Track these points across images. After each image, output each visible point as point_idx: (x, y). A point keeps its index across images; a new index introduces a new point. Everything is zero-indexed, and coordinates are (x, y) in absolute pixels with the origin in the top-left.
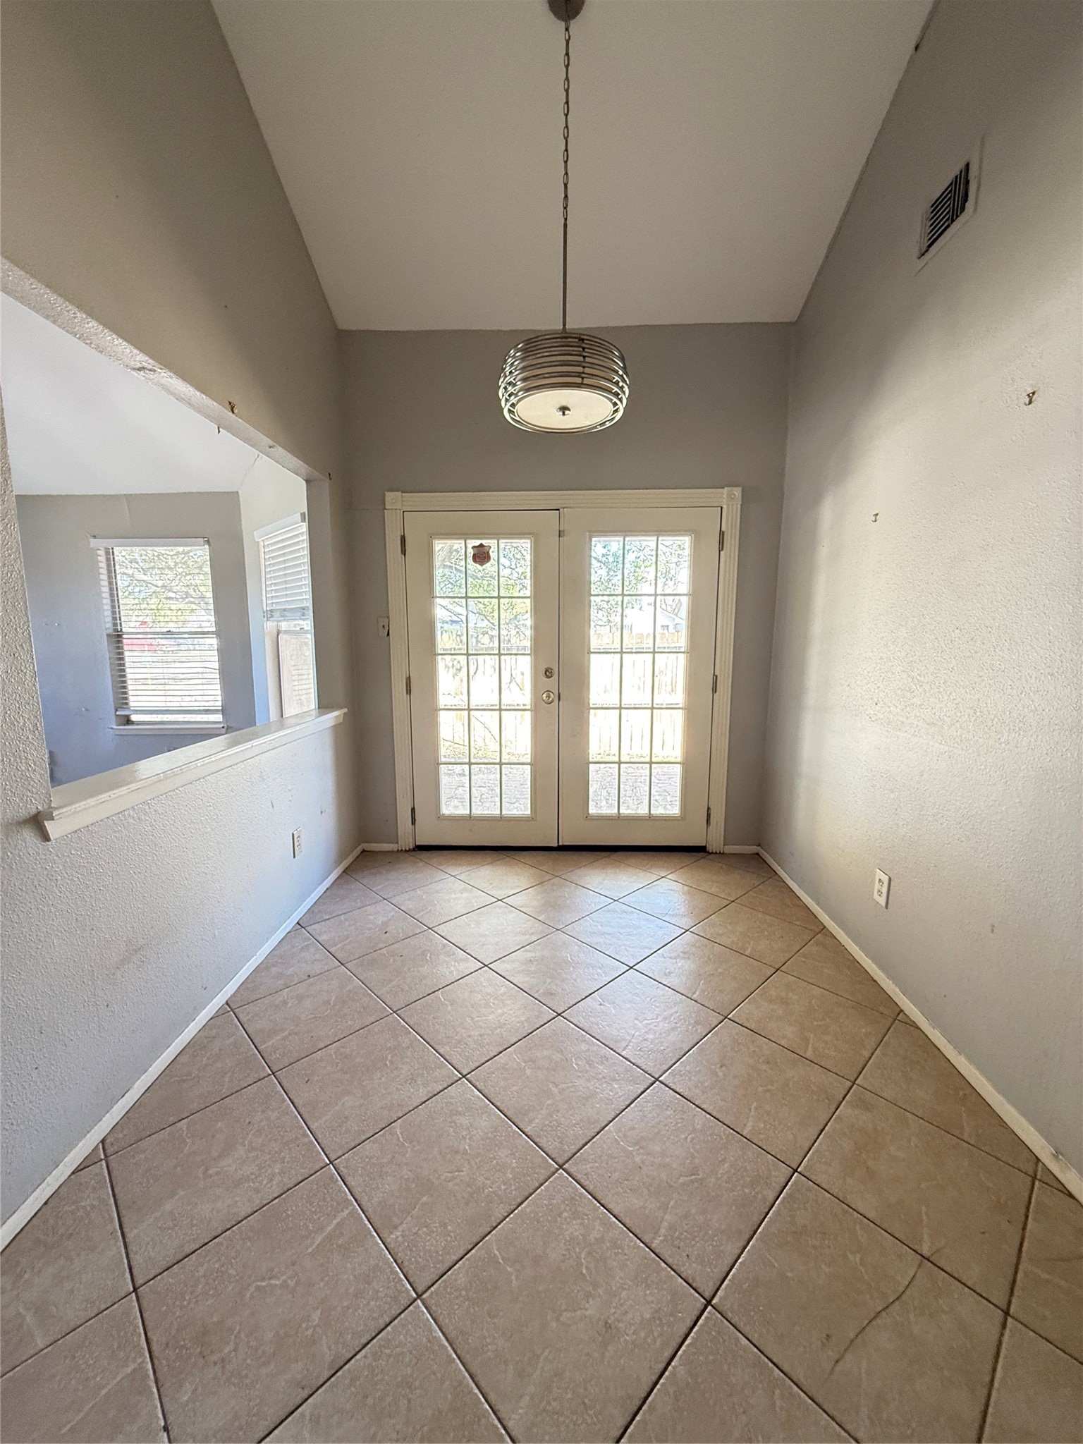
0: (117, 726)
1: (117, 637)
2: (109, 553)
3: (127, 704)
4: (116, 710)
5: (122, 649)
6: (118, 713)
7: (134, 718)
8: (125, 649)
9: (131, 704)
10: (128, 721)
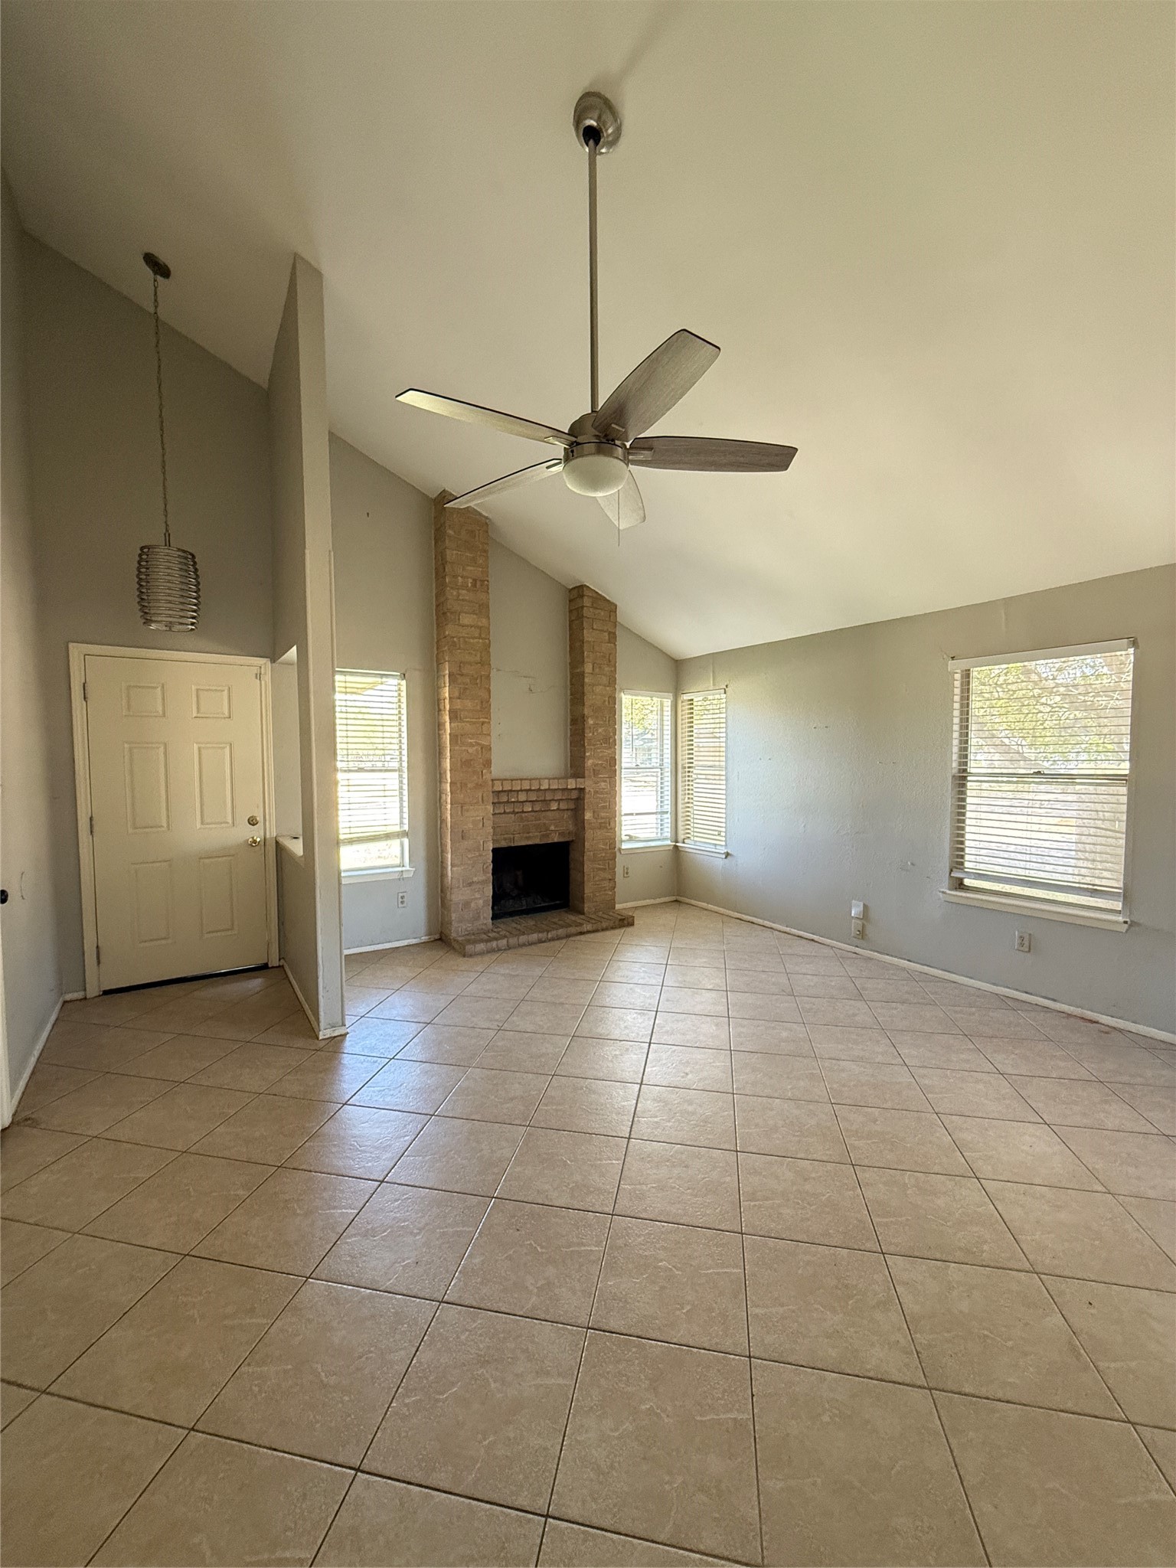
0: (950, 890)
1: (961, 779)
2: (967, 675)
3: (962, 864)
4: (951, 871)
5: (965, 794)
6: (952, 875)
7: (967, 882)
8: (968, 795)
9: (967, 864)
10: (960, 885)
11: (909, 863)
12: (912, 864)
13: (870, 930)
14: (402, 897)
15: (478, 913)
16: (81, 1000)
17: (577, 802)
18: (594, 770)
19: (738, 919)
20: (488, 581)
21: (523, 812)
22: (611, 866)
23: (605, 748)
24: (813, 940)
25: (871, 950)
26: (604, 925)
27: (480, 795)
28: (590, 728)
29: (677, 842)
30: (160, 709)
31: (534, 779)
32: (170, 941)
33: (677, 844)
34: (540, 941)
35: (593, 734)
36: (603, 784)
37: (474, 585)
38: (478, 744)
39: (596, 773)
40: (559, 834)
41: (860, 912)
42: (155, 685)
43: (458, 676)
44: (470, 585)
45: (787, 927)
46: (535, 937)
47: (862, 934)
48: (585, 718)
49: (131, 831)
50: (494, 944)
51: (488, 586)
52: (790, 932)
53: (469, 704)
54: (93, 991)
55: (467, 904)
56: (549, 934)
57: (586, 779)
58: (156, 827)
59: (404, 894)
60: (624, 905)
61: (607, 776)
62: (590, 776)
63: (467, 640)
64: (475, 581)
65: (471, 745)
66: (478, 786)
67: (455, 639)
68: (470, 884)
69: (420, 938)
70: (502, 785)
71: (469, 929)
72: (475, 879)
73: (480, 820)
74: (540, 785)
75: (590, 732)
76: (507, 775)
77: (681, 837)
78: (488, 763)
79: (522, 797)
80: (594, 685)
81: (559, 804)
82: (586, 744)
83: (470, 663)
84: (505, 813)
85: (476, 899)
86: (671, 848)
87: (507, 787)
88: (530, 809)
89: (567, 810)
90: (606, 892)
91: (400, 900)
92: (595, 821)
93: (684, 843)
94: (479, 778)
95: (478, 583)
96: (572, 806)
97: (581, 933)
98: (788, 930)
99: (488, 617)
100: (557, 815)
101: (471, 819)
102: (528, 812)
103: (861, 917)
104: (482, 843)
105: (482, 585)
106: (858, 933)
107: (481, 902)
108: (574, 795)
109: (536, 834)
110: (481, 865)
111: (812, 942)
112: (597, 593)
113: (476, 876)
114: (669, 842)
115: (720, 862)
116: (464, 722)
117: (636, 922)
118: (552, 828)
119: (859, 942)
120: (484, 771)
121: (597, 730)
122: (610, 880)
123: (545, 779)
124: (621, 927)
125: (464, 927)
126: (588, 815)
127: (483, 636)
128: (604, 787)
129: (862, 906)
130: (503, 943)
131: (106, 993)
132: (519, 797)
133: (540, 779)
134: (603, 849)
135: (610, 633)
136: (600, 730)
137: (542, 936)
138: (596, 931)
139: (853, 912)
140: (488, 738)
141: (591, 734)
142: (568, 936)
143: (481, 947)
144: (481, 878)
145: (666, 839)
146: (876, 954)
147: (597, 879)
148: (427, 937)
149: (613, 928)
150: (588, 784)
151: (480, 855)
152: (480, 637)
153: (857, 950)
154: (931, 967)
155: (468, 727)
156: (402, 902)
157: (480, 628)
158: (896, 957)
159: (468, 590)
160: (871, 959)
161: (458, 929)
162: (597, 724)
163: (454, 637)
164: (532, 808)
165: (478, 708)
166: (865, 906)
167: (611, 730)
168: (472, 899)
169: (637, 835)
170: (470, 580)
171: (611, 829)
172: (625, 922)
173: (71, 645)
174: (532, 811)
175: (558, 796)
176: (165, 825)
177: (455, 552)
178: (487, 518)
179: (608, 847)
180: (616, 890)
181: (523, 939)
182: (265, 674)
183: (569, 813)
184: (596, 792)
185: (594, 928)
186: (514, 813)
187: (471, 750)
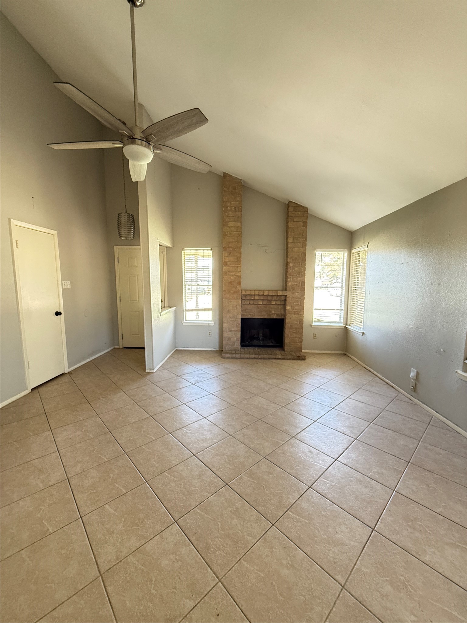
11: (442, 350)
12: (444, 351)
13: (419, 388)
14: (210, 333)
15: (235, 343)
16: (118, 348)
17: (284, 301)
18: (292, 287)
19: (365, 368)
20: (241, 207)
21: (258, 304)
22: (300, 332)
23: (300, 277)
24: (392, 387)
25: (418, 400)
26: (288, 357)
27: (236, 296)
28: (290, 268)
29: (347, 325)
30: (136, 265)
31: (260, 290)
32: (140, 336)
33: (346, 326)
34: (255, 358)
35: (292, 270)
36: (297, 294)
37: (235, 209)
38: (235, 275)
39: (293, 289)
40: (276, 315)
41: (414, 376)
42: (134, 257)
43: (227, 248)
44: (233, 210)
45: (383, 376)
46: (253, 356)
47: (415, 389)
48: (288, 263)
49: (129, 301)
50: (234, 355)
51: (241, 209)
52: (383, 379)
53: (231, 259)
54: (121, 347)
55: (229, 339)
56: (260, 356)
57: (288, 291)
58: (135, 301)
59: (211, 332)
60: (307, 351)
61: (299, 290)
62: (290, 290)
63: (231, 233)
64: (235, 207)
65: (232, 276)
66: (235, 292)
67: (226, 233)
68: (231, 331)
69: (216, 349)
70: (246, 292)
71: (230, 348)
72: (233, 329)
73: (235, 306)
74: (264, 293)
75: (290, 270)
76: (249, 288)
77: (349, 323)
78: (240, 283)
79: (257, 298)
80: (293, 248)
81: (276, 302)
82: (288, 275)
83: (232, 242)
84: (250, 304)
85: (233, 337)
86: (344, 327)
87: (248, 293)
88: (262, 303)
89: (280, 305)
90: (297, 343)
91: (209, 333)
92: (292, 310)
93: (350, 326)
94: (235, 289)
95: (237, 208)
96: (283, 303)
97: (276, 359)
98: (383, 378)
99: (241, 222)
100: (276, 307)
101: (232, 305)
102: (260, 304)
103: (415, 379)
104: (236, 315)
105: (238, 209)
106: (412, 388)
107: (235, 338)
108: (283, 298)
109: (265, 314)
110: (236, 324)
111: (391, 388)
112: (297, 204)
113: (233, 328)
114: (342, 325)
115: (360, 336)
116: (230, 266)
117: (306, 359)
118: (273, 312)
119: (413, 394)
120: (238, 286)
121: (294, 269)
122: (299, 338)
123: (266, 290)
124: (297, 359)
125: (228, 347)
126: (288, 308)
127: (238, 230)
128: (297, 295)
129: (415, 372)
130: (238, 356)
131: (125, 348)
132: (255, 297)
133: (263, 291)
134: (296, 324)
135: (304, 222)
136: (296, 269)
137: (257, 356)
138: (284, 359)
139: (411, 375)
140: (240, 273)
141: (291, 271)
142: (269, 359)
143: (228, 355)
144: (236, 329)
145: (341, 323)
146: (420, 402)
147: (292, 336)
148: (218, 349)
149: (293, 359)
150: (289, 294)
151: (236, 320)
152: (237, 231)
153: (412, 398)
154: (448, 419)
155: (231, 268)
156: (210, 335)
157: (237, 227)
158: (430, 407)
159: (232, 212)
160: (417, 405)
161: (226, 348)
162: (295, 266)
163: (225, 232)
164: (263, 303)
165: (236, 260)
166: (417, 372)
167: (302, 269)
168: (232, 337)
169: (322, 319)
170: (233, 208)
171: (301, 315)
172: (301, 358)
173: (115, 247)
174: (263, 304)
175: (275, 298)
176: (138, 300)
177: (227, 197)
178: (241, 180)
179: (299, 323)
180: (302, 343)
181: (247, 356)
182: (164, 252)
183: (282, 306)
184: (293, 297)
185: (282, 358)
186: (254, 304)
187: (232, 278)
